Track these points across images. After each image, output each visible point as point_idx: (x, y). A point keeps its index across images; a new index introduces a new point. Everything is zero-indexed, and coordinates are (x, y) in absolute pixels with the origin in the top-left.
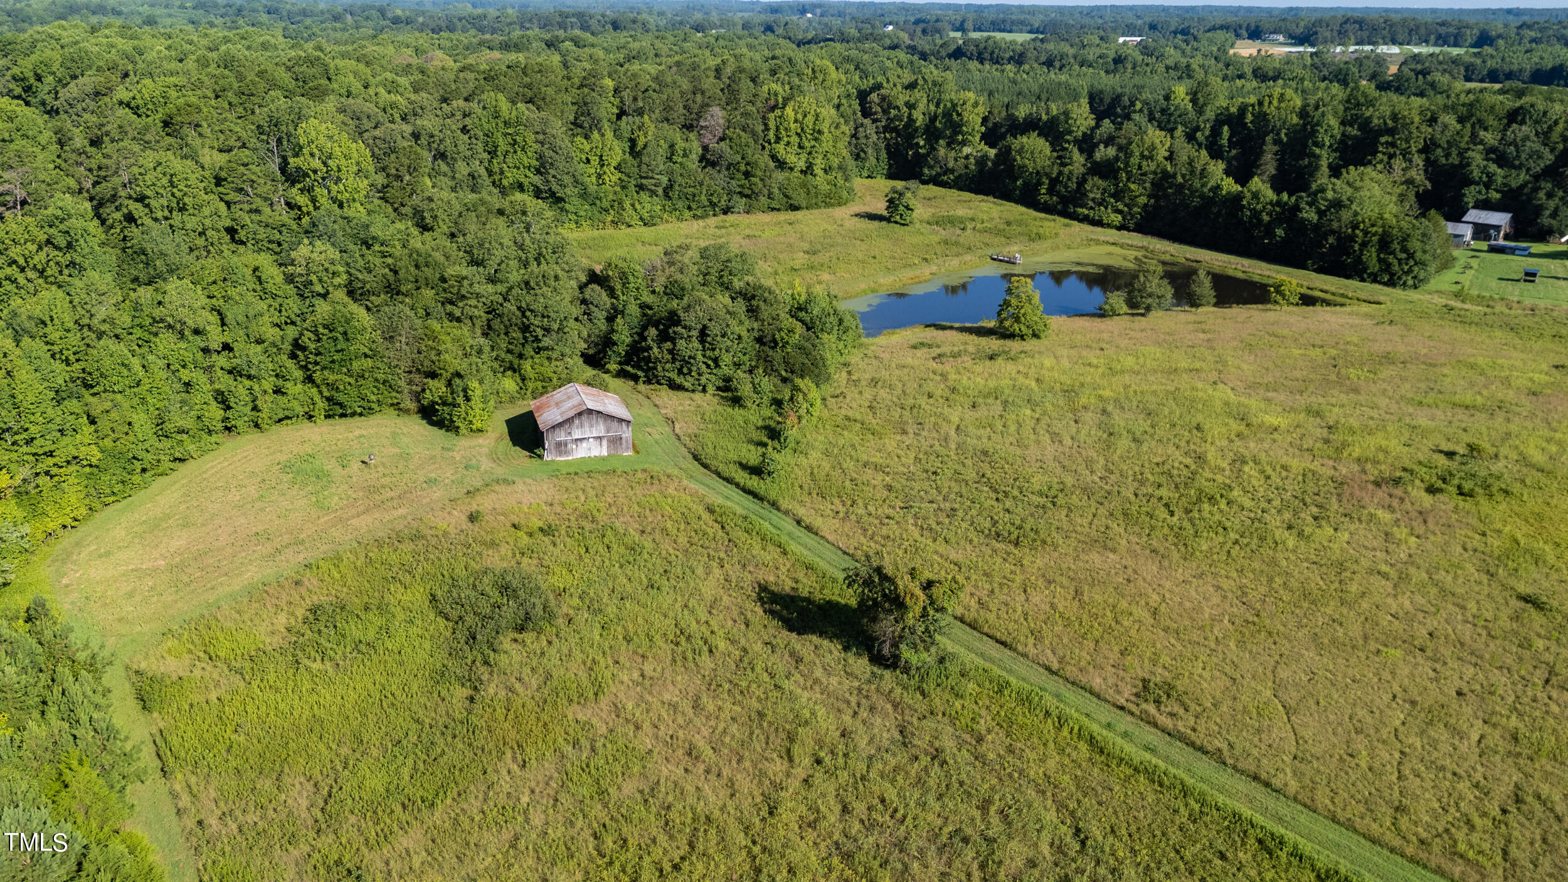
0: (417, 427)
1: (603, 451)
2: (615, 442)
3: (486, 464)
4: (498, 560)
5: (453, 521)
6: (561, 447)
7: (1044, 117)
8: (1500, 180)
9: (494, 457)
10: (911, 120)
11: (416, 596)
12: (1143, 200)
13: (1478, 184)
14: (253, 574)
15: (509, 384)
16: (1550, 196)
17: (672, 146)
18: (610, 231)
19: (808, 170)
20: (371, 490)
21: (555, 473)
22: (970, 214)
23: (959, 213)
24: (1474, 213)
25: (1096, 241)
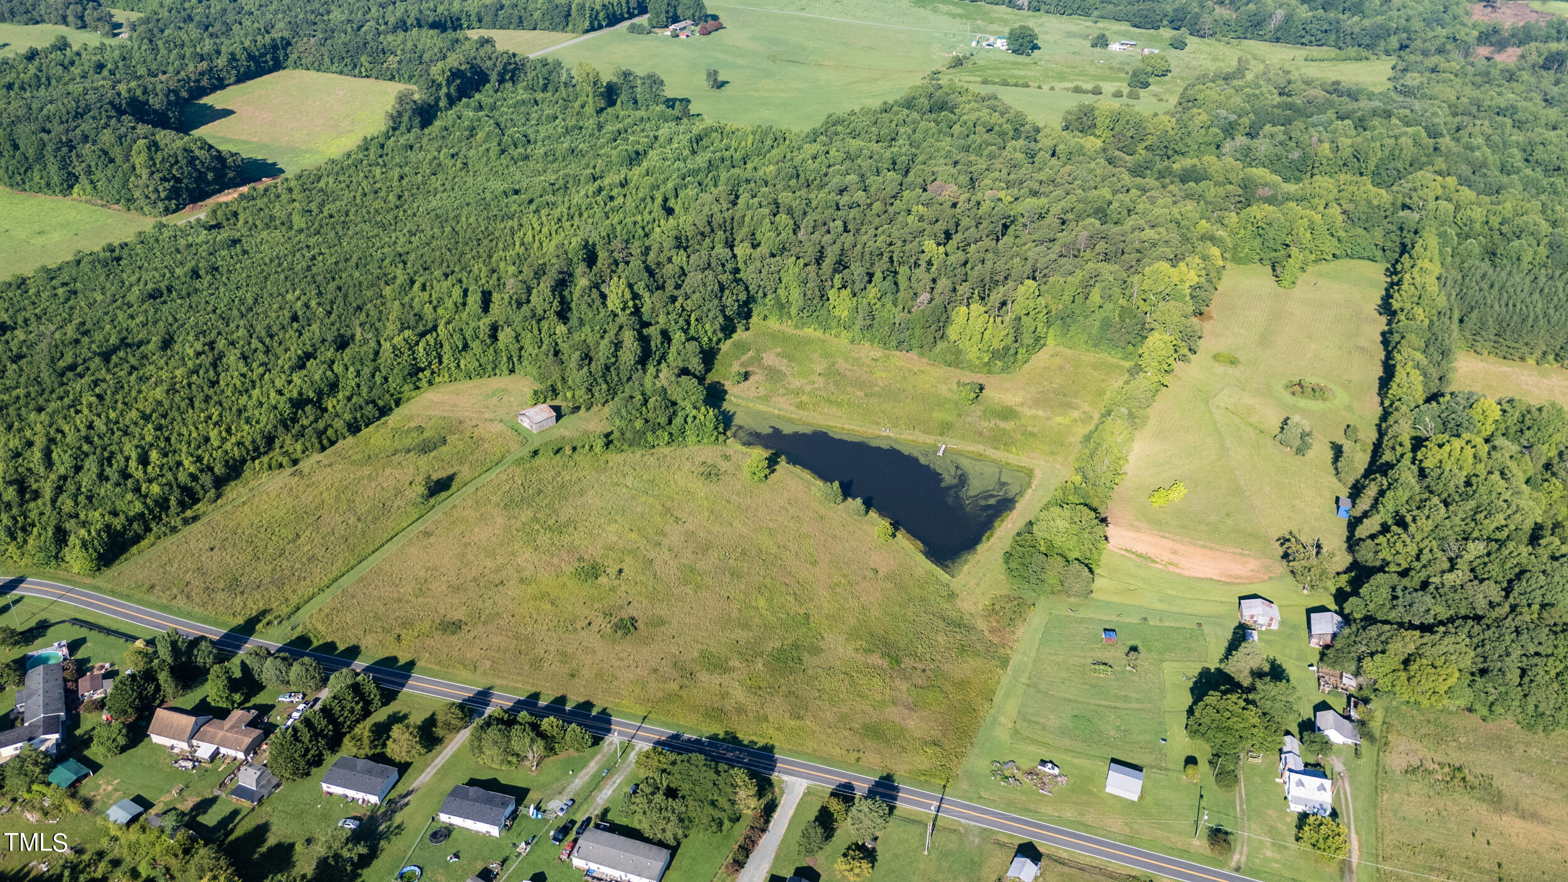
2: (531, 426)
3: (512, 415)
4: (453, 438)
5: (472, 424)
6: (522, 420)
11: (430, 435)
18: (830, 338)
20: (485, 407)
21: (513, 427)
22: (1035, 417)
23: (1028, 412)
24: (1329, 615)
25: (1031, 471)
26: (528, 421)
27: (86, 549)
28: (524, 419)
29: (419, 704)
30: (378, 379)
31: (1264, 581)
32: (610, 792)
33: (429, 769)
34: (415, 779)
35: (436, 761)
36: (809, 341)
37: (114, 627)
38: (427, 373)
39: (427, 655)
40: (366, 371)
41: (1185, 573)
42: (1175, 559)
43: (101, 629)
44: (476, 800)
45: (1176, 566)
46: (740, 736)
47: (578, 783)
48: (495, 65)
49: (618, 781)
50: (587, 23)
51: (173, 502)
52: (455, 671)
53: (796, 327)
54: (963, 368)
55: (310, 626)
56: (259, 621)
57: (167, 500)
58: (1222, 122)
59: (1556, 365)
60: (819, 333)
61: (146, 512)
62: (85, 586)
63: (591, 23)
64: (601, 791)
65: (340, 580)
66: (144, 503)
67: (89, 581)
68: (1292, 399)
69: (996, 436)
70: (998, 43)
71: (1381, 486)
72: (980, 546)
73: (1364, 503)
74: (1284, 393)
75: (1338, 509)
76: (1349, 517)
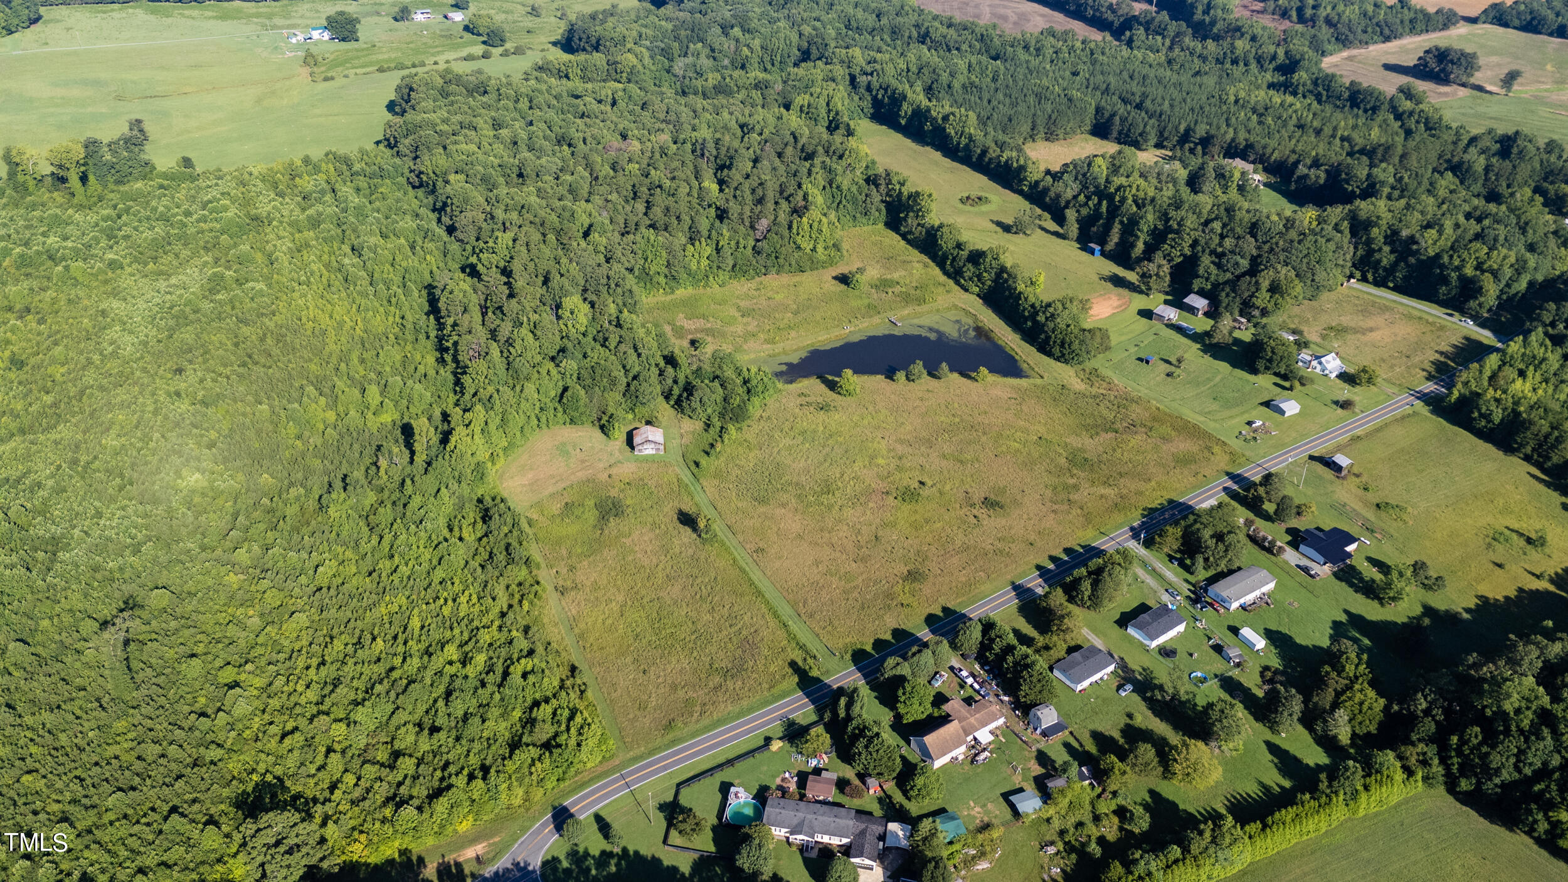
0: (597, 433)
1: (654, 452)
2: (658, 449)
3: (617, 454)
4: (614, 493)
5: (603, 477)
6: (640, 451)
7: (1015, 165)
8: (1213, 278)
9: (620, 451)
10: (900, 192)
11: (592, 503)
12: (991, 283)
13: (1202, 277)
14: (551, 489)
15: (630, 416)
16: (1227, 295)
17: (738, 243)
19: (814, 250)
20: (583, 461)
21: (638, 460)
22: (901, 277)
23: (895, 276)
24: (1192, 296)
25: (956, 307)
26: (653, 445)
28: (646, 445)
29: (1008, 618)
31: (1130, 302)
32: (1169, 572)
33: (1092, 639)
35: (1086, 633)
36: (694, 299)
39: (941, 597)
41: (1101, 317)
46: (1150, 506)
47: (1150, 581)
49: (1160, 566)
54: (814, 269)
55: (840, 645)
56: (806, 672)
60: (693, 292)
64: (1165, 575)
68: (976, 209)
69: (906, 299)
70: (316, 35)
71: (1121, 222)
72: (1017, 357)
73: (1114, 238)
74: (968, 208)
75: (1092, 252)
76: (1103, 254)
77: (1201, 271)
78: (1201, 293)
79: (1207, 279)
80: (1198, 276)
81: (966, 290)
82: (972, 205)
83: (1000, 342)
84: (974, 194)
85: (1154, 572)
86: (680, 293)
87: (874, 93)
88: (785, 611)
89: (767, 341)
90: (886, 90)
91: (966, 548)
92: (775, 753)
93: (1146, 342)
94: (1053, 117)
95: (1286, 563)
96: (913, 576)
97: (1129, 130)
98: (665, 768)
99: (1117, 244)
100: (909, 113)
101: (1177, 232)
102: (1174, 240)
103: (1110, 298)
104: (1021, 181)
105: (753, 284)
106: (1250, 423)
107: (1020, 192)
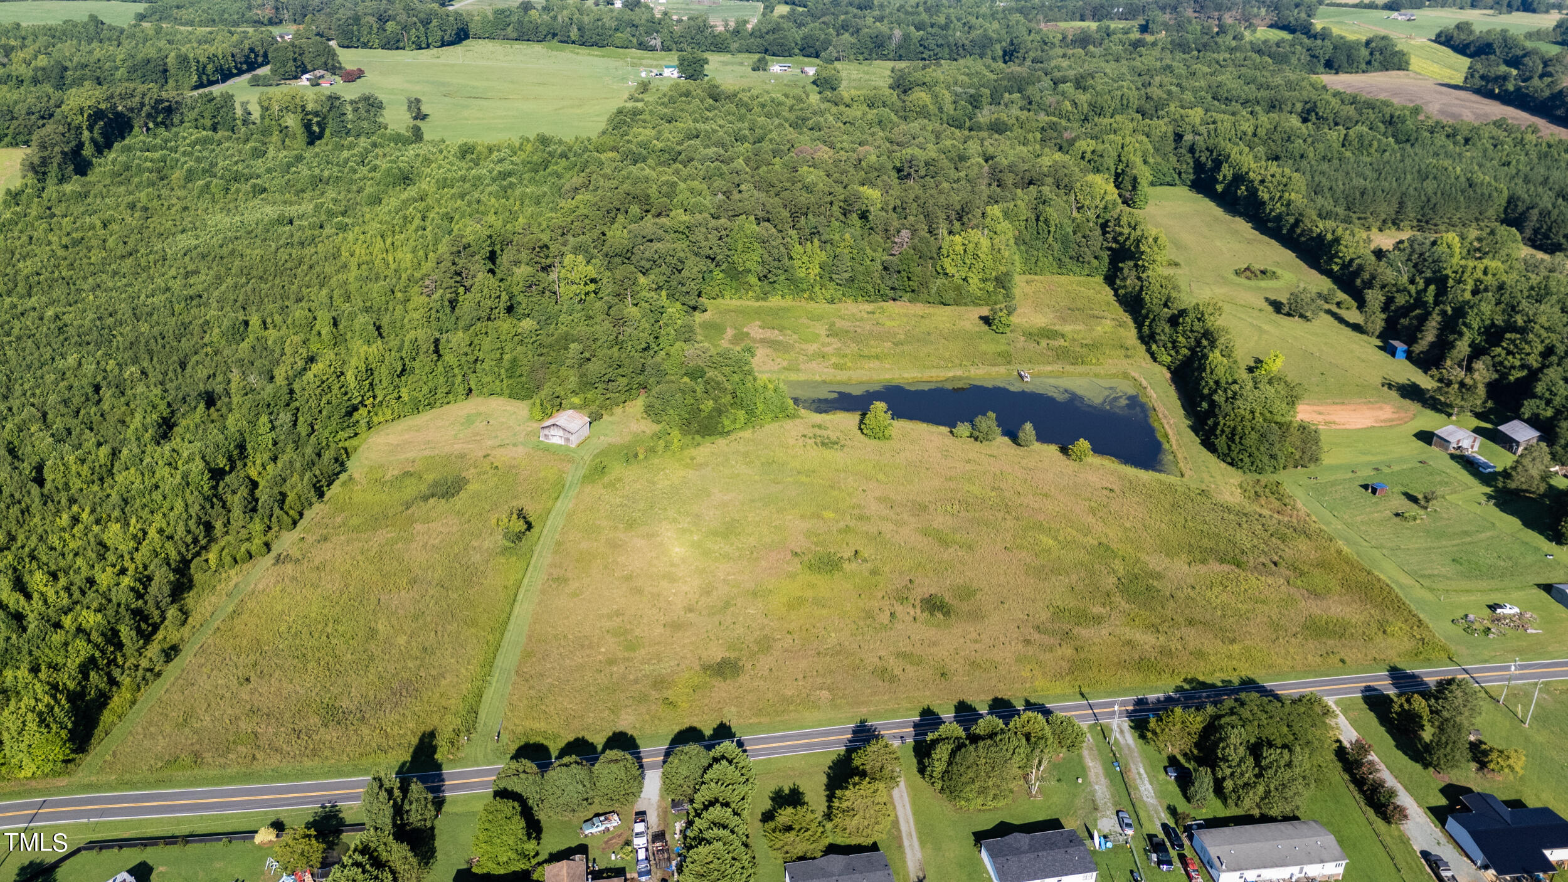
1: (562, 442)
2: (567, 440)
3: (521, 435)
4: (469, 473)
5: (479, 455)
6: (546, 436)
7: (1329, 237)
8: (1557, 401)
10: (1128, 237)
11: (432, 478)
12: (1185, 351)
13: (1541, 398)
18: (804, 303)
20: (476, 435)
21: (537, 447)
22: (1074, 331)
23: (1067, 328)
24: (1516, 423)
25: (1126, 376)
26: (561, 433)
27: (48, 726)
28: (553, 431)
29: (793, 769)
30: (302, 429)
31: (1412, 419)
32: (1149, 786)
33: (906, 843)
34: (903, 860)
35: (903, 827)
36: (785, 310)
37: (184, 830)
38: (363, 411)
39: (733, 709)
40: (285, 417)
41: (1347, 427)
42: (1329, 418)
43: (170, 840)
44: (1032, 848)
45: (1334, 423)
46: (1201, 678)
47: (1101, 788)
48: (143, 105)
49: (1142, 771)
50: (195, 78)
51: (126, 633)
52: (792, 715)
53: (758, 299)
54: (966, 304)
55: (519, 729)
56: (434, 749)
57: (115, 633)
58: (964, 96)
59: (1393, 229)
60: (788, 302)
61: (97, 654)
62: (59, 791)
63: (200, 77)
64: (1136, 789)
65: (499, 661)
66: (89, 641)
67: (63, 781)
68: (1252, 283)
69: (1062, 355)
70: (667, 72)
71: (1443, 313)
72: (1166, 446)
73: (1429, 336)
74: (1242, 280)
75: (1393, 352)
76: (1409, 356)
77: (1540, 388)
78: (1534, 422)
79: (1548, 402)
80: (1534, 396)
81: (1155, 360)
82: (1248, 278)
83: (1156, 425)
84: (1257, 266)
85: (1122, 780)
86: (775, 301)
87: (1197, 155)
88: (508, 658)
89: (836, 366)
90: (1212, 152)
91: (839, 651)
92: (260, 847)
93: (1396, 468)
94: (1433, 201)
95: (1404, 841)
96: (725, 669)
97: (1550, 229)
98: (103, 813)
99: (1432, 345)
100: (1229, 177)
101: (1523, 331)
102: (1513, 341)
103: (1381, 408)
104: (1331, 259)
105: (869, 307)
106: (1493, 607)
107: (1329, 273)
